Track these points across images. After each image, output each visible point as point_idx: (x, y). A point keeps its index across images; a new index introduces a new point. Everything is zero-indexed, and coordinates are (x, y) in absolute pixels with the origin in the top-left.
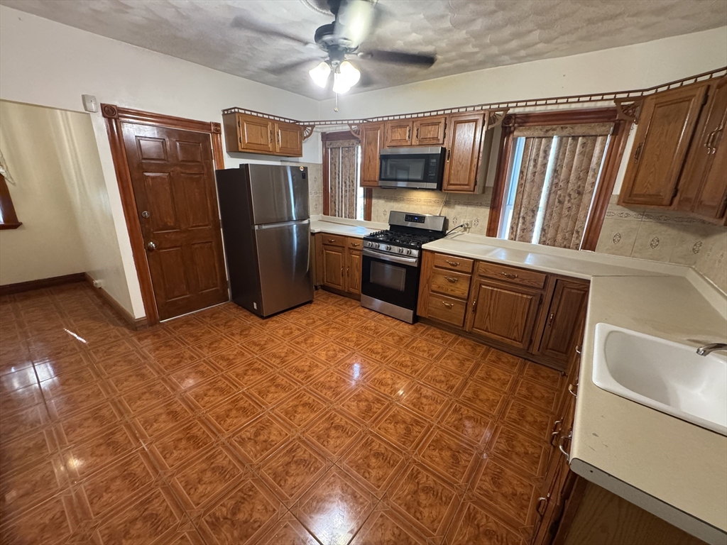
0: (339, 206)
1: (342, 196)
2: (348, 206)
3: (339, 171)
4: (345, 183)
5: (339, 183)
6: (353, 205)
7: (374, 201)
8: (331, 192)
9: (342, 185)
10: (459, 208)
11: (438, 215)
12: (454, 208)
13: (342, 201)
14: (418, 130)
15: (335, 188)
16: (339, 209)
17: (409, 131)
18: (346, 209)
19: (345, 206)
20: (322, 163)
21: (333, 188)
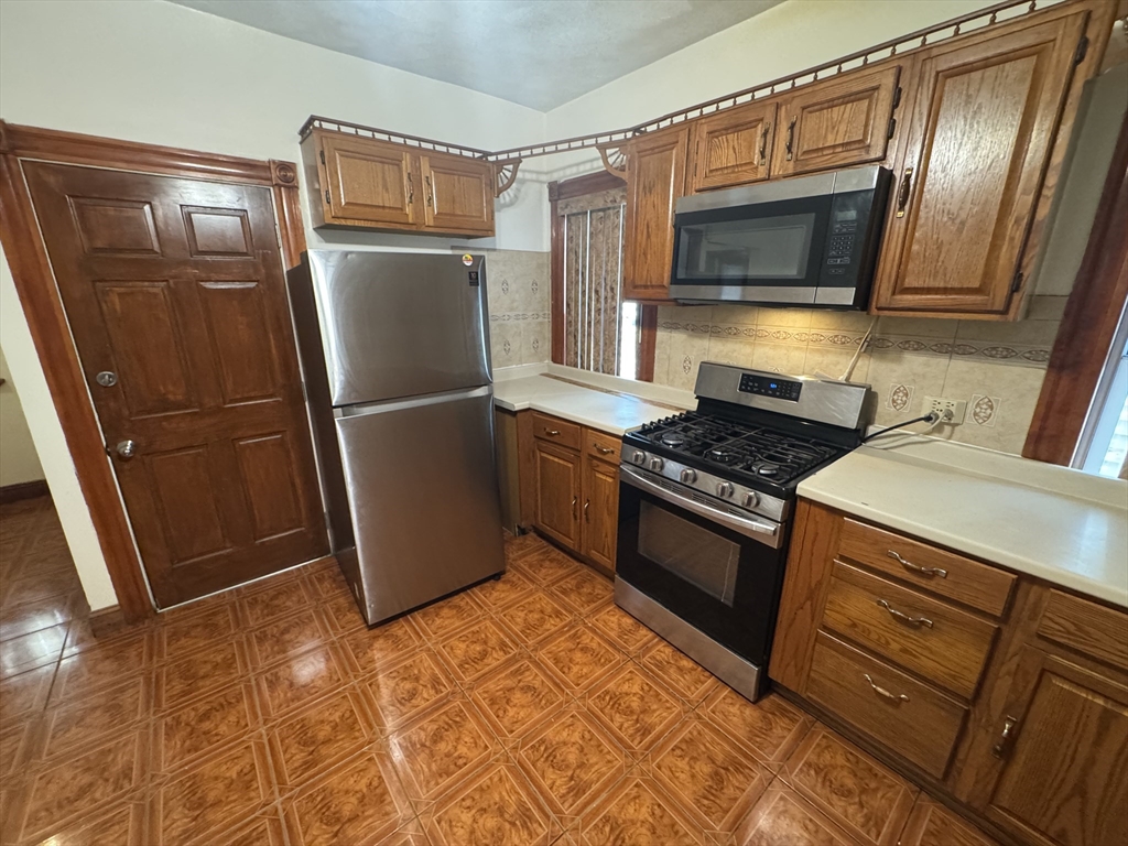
0: (583, 343)
1: (589, 323)
2: (602, 344)
3: (584, 266)
4: (597, 292)
5: (584, 292)
6: (612, 343)
7: (661, 335)
8: (568, 313)
9: (590, 298)
10: (915, 362)
11: (842, 378)
12: (899, 360)
13: (589, 335)
14: (792, 127)
15: (576, 306)
16: (582, 350)
17: (765, 134)
18: (597, 353)
19: (597, 344)
20: (550, 250)
21: (573, 305)
